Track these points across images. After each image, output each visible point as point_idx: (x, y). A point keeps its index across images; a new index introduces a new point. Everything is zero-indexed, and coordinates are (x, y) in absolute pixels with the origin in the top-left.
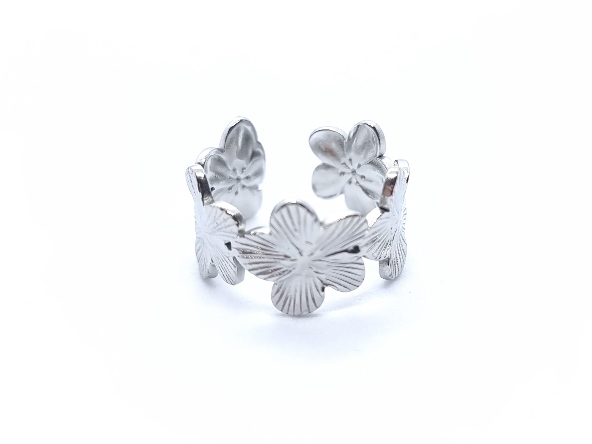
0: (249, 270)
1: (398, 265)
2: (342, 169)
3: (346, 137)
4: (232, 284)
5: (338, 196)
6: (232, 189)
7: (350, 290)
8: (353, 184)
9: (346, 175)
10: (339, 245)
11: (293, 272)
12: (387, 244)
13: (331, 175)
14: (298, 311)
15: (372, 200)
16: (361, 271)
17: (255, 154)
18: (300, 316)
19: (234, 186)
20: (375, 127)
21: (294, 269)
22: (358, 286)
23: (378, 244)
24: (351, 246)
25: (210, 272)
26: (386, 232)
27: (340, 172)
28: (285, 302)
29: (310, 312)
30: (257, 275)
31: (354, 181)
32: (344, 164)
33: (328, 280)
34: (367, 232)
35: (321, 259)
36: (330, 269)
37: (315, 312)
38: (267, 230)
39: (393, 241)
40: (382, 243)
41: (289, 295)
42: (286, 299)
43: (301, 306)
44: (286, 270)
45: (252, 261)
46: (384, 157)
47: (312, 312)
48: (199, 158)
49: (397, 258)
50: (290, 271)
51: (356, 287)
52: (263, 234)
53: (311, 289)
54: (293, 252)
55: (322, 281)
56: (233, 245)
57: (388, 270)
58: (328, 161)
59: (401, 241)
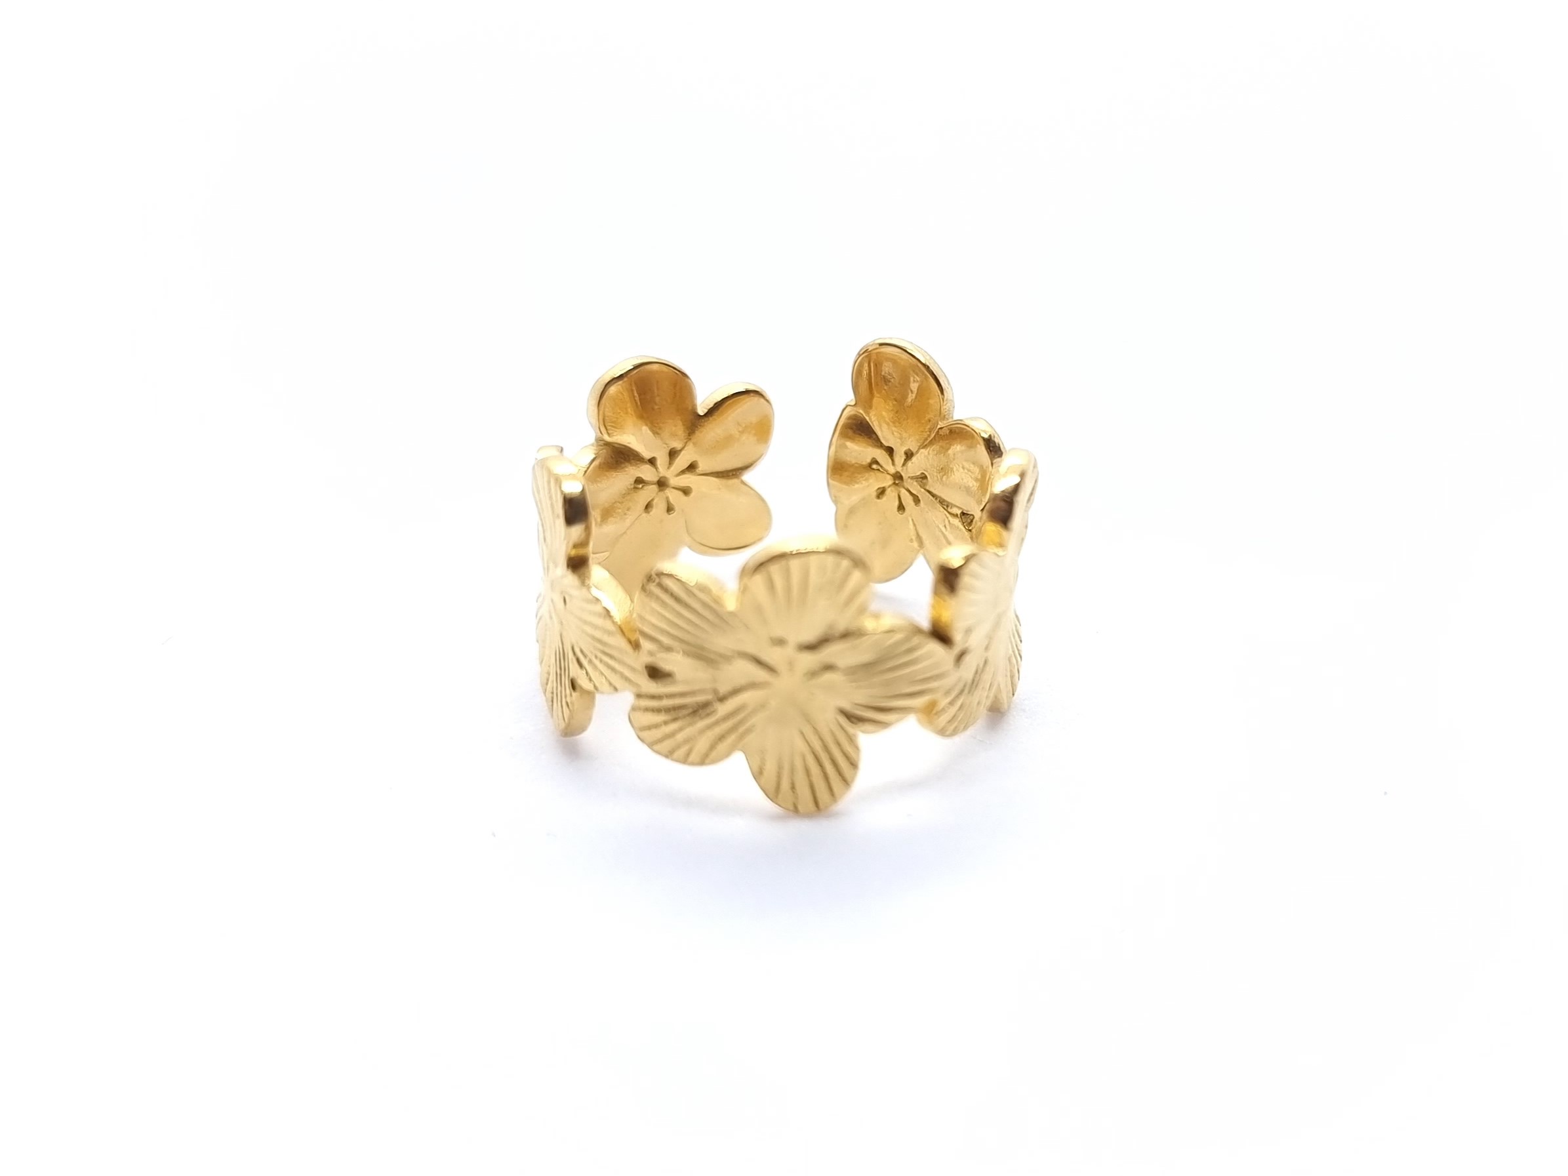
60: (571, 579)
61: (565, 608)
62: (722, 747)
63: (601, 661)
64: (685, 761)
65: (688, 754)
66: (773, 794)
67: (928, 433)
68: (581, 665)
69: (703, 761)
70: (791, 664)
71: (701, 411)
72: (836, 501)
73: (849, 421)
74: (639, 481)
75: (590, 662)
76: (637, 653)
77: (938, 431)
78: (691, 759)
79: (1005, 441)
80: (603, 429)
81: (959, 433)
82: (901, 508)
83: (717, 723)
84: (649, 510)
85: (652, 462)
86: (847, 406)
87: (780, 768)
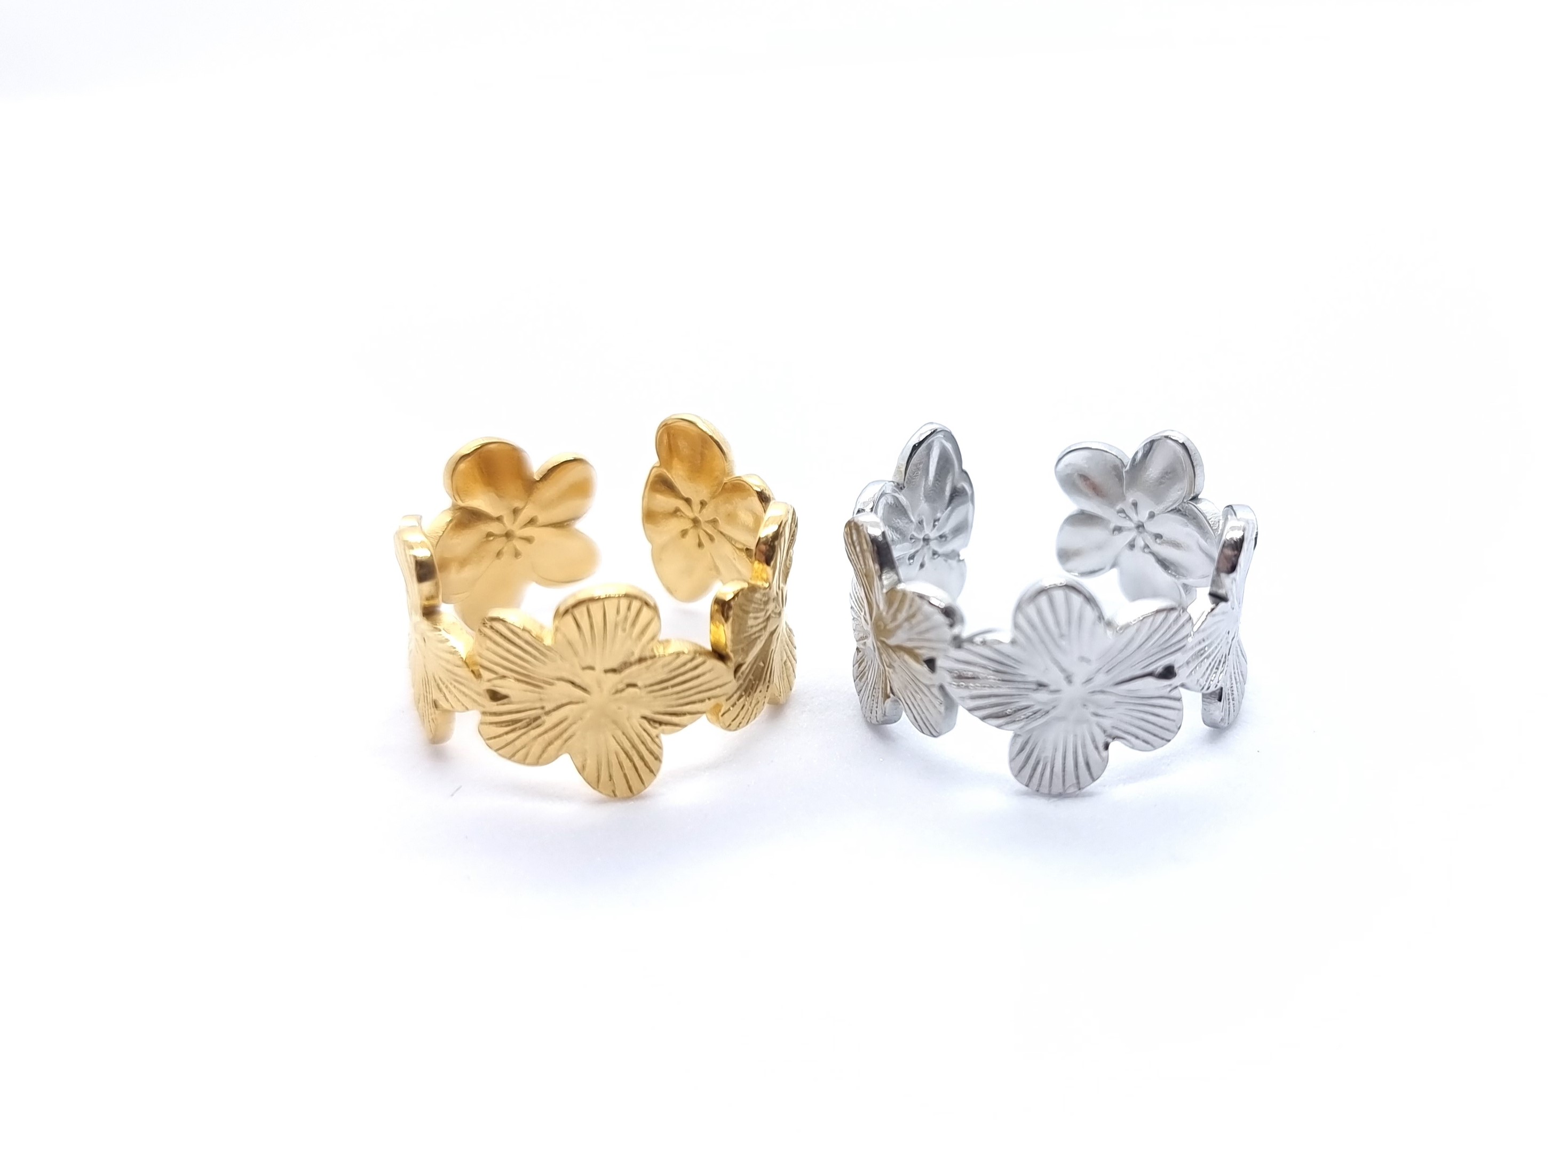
0: (971, 710)
1: (1233, 700)
2: (1116, 521)
3: (1128, 460)
4: (934, 736)
5: (1107, 571)
6: (915, 558)
7: (1152, 748)
8: (1137, 551)
9: (1124, 533)
10: (1140, 664)
11: (1053, 714)
12: (1220, 661)
13: (1095, 534)
14: (1057, 787)
15: (1173, 578)
16: (1177, 712)
17: (957, 494)
18: (1062, 796)
19: (919, 553)
20: (1185, 443)
21: (1054, 707)
22: (1169, 741)
23: (1207, 662)
24: (1159, 666)
25: (887, 714)
26: (1219, 640)
27: (1112, 526)
28: (1034, 769)
29: (1080, 789)
30: (984, 718)
31: (1140, 543)
32: (1123, 511)
33: (1116, 728)
34: (1190, 639)
35: (1105, 689)
36: (1121, 709)
37: (1089, 789)
38: (1005, 635)
39: (1229, 656)
40: (1213, 660)
41: (1043, 755)
42: (1037, 763)
43: (1064, 776)
44: (1040, 710)
45: (975, 692)
46: (1200, 499)
47: (1083, 788)
48: (862, 500)
49: (1232, 687)
50: (1047, 712)
51: (1164, 742)
52: (1000, 642)
53: (1084, 746)
54: (1054, 677)
55: (1105, 732)
56: (940, 663)
57: (1217, 709)
58: (1092, 506)
59: (1238, 656)
60: (425, 624)
61: (425, 645)
62: (552, 749)
63: (455, 687)
64: (523, 761)
65: (527, 755)
66: (595, 783)
67: (717, 487)
68: (440, 690)
69: (537, 762)
70: (599, 684)
71: (537, 478)
72: (650, 540)
73: (656, 479)
74: (489, 535)
75: (447, 687)
76: (479, 681)
77: (724, 486)
78: (528, 761)
79: (773, 491)
80: (457, 497)
81: (738, 488)
82: (700, 545)
83: (546, 732)
84: (500, 556)
85: (499, 519)
86: (653, 468)
87: (599, 765)
